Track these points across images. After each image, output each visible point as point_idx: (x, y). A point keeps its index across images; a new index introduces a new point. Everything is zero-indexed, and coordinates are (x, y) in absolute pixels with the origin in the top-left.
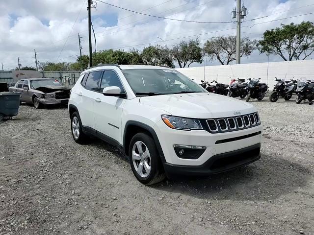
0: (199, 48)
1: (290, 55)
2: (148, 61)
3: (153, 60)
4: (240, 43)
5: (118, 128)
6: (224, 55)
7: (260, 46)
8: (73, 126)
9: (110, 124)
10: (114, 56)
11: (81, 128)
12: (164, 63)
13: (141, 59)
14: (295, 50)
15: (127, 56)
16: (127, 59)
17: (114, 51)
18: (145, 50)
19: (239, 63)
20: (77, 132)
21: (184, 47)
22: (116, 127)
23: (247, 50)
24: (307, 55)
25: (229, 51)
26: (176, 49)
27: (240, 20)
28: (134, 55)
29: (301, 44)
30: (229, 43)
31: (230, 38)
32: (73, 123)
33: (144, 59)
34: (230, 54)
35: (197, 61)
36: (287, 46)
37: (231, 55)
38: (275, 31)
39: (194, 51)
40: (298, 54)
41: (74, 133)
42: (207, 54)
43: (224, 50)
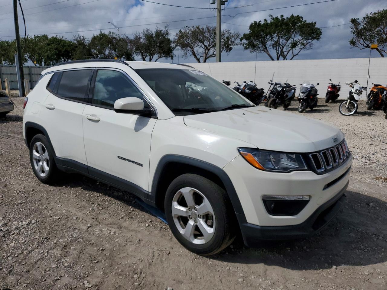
0: (169, 40)
1: (278, 53)
2: (100, 52)
3: (107, 52)
4: (221, 35)
5: (141, 165)
6: (199, 49)
7: (244, 41)
8: (34, 156)
9: (121, 158)
10: (49, 45)
11: (53, 161)
12: (122, 57)
13: (89, 50)
14: (283, 48)
15: (69, 46)
16: (69, 49)
17: (49, 37)
18: (94, 38)
19: (220, 61)
20: (42, 167)
21: (149, 37)
22: (136, 163)
23: (227, 45)
24: (294, 55)
25: (205, 44)
26: (138, 39)
27: (220, 7)
28: (80, 44)
29: (290, 41)
30: (206, 34)
31: (208, 29)
32: (35, 153)
33: (94, 51)
34: (207, 49)
35: (165, 56)
36: (273, 42)
37: (209, 50)
38: (262, 23)
39: (162, 42)
40: (285, 53)
41: (36, 167)
42: (179, 47)
43: (200, 44)
